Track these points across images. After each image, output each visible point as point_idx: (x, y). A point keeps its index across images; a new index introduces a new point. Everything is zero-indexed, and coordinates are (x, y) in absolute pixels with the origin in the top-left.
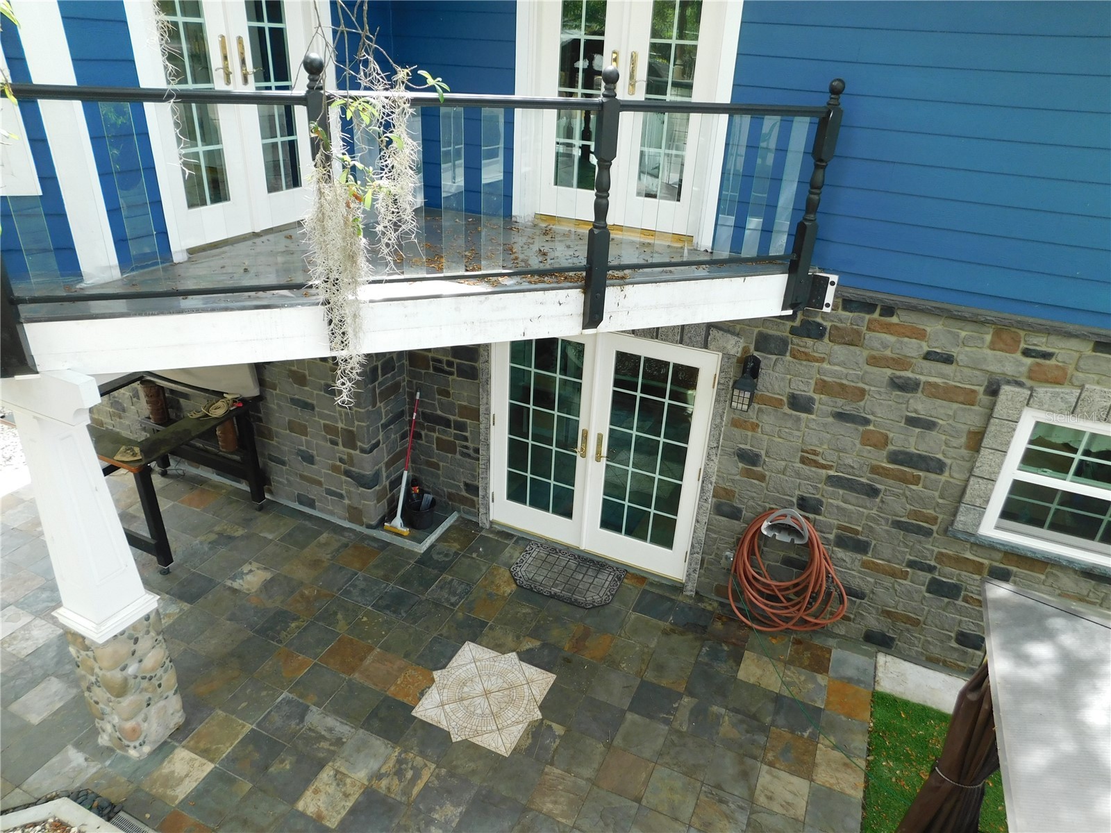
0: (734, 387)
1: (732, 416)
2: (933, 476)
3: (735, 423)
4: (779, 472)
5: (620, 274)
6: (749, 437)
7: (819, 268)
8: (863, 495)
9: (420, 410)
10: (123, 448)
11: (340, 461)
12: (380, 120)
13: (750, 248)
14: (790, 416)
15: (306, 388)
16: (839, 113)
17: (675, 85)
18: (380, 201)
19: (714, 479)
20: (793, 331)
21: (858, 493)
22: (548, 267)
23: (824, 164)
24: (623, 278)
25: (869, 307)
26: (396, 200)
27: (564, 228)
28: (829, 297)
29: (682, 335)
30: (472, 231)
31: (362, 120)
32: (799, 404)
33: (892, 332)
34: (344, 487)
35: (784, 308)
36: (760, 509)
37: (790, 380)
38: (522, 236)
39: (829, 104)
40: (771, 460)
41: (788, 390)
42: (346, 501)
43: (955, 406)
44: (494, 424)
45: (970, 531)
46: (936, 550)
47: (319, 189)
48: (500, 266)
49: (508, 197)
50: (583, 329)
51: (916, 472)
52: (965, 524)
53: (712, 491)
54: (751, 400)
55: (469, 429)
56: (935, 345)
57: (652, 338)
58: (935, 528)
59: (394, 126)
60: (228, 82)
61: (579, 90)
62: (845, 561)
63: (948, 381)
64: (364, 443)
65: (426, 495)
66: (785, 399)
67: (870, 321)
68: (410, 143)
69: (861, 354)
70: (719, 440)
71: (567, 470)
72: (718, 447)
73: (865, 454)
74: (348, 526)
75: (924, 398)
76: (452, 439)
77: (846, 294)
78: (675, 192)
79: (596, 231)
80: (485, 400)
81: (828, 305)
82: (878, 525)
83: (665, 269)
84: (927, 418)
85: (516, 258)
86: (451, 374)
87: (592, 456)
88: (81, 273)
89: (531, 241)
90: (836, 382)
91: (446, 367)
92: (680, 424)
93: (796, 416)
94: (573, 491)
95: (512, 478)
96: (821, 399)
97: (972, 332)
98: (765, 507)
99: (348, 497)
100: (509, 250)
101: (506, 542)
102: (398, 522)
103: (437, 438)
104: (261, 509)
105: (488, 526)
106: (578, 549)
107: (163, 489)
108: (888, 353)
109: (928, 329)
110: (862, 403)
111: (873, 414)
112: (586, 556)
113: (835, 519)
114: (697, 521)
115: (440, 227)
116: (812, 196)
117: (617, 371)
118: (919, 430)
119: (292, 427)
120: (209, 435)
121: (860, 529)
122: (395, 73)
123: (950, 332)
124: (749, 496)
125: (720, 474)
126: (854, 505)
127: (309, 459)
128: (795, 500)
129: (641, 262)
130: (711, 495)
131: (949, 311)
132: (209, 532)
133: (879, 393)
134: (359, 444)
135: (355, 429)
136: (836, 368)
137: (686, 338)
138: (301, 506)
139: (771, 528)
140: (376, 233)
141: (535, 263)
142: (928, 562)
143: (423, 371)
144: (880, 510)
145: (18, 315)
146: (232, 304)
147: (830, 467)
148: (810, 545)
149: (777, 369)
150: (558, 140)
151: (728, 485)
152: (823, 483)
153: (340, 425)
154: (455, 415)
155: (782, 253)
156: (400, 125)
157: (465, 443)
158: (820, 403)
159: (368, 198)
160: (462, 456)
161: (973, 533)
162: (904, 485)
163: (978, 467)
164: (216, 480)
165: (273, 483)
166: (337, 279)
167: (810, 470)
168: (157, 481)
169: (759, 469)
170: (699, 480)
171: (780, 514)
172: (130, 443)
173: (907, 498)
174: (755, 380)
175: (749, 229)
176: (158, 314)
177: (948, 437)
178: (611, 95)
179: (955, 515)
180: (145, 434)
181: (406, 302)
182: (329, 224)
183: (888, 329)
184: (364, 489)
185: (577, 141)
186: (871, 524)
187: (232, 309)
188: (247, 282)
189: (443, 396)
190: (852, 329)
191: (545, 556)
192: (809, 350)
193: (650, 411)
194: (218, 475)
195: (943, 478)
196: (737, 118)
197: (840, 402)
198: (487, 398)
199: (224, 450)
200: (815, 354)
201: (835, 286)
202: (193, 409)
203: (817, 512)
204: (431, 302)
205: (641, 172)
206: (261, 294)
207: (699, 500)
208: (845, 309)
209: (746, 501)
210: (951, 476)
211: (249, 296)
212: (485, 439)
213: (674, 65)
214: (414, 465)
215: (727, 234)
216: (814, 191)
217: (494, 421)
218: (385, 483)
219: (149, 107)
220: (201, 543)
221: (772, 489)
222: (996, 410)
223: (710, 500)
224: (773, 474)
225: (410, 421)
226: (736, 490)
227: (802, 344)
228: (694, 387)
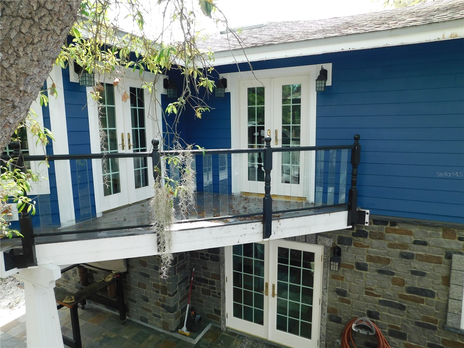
0: (331, 261)
1: (332, 273)
2: (430, 299)
3: (333, 277)
4: (356, 299)
5: (277, 215)
6: (341, 283)
7: (361, 208)
8: (398, 309)
9: (195, 276)
10: (67, 297)
11: (160, 301)
12: (181, 164)
13: (330, 201)
14: (358, 272)
15: (146, 268)
16: (359, 147)
17: (293, 140)
18: (180, 194)
19: (327, 304)
20: (353, 235)
21: (396, 309)
22: (247, 213)
23: (356, 166)
24: (278, 216)
25: (385, 223)
26: (187, 193)
27: (253, 197)
28: (367, 219)
29: (305, 239)
30: (216, 200)
31: (174, 164)
32: (361, 267)
33: (397, 233)
34: (161, 313)
35: (348, 225)
36: (350, 318)
37: (355, 256)
38: (236, 201)
39: (354, 144)
40: (352, 294)
41: (355, 261)
42: (162, 319)
43: (433, 264)
44: (227, 281)
45: (456, 327)
46: (441, 337)
47: (157, 191)
48: (227, 214)
49: (230, 186)
50: (263, 239)
51: (421, 297)
52: (452, 323)
53: (326, 309)
54: (339, 266)
55: (216, 284)
56: (418, 237)
57: (293, 241)
58: (437, 326)
59: (186, 166)
60: (123, 149)
61: (256, 145)
62: (396, 344)
63: (427, 253)
64: (170, 292)
65: (197, 315)
66: (354, 265)
67: (386, 229)
68: (192, 171)
69: (385, 243)
70: (327, 285)
71: (260, 302)
72: (327, 288)
73: (395, 289)
74: (162, 331)
75: (418, 262)
76: (208, 289)
77: (374, 218)
78: (297, 180)
79: (266, 198)
80: (222, 271)
81: (367, 223)
82: (408, 324)
83: (296, 212)
84: (421, 270)
85: (234, 211)
86: (208, 259)
87: (271, 295)
88: (60, 223)
89: (240, 203)
90: (376, 256)
91: (205, 257)
92: (309, 278)
93: (360, 272)
94: (263, 312)
95: (235, 306)
96: (370, 264)
97: (433, 231)
98: (352, 317)
99: (162, 317)
100: (231, 207)
101: (234, 337)
102: (184, 329)
103: (202, 288)
104: (124, 324)
105: (225, 329)
106: (267, 340)
107: (82, 315)
108: (397, 242)
109: (413, 231)
110: (389, 265)
111: (395, 270)
112: (271, 344)
113: (386, 322)
114: (321, 325)
115: (203, 199)
116: (353, 179)
117: (279, 255)
118: (418, 277)
119: (140, 285)
120: (104, 290)
121: (400, 326)
122: (187, 147)
123: (423, 232)
124: (345, 311)
125: (329, 301)
126: (394, 314)
127: (146, 300)
128: (366, 313)
129: (286, 209)
130: (326, 312)
131: (420, 222)
132: (100, 336)
133: (396, 260)
134: (168, 292)
135: (166, 286)
136: (375, 250)
137: (307, 240)
138: (142, 322)
139: (356, 327)
140: (179, 206)
141: (242, 212)
142: (438, 344)
143: (196, 259)
144: (408, 316)
145: (34, 241)
146: (119, 234)
147: (380, 296)
148: (377, 335)
149: (349, 252)
150: (249, 163)
151: (333, 306)
152: (378, 304)
153: (160, 284)
154: (210, 278)
155: (344, 202)
156: (189, 165)
157: (214, 291)
158: (370, 266)
159: (176, 192)
160: (213, 296)
161: (458, 328)
162: (417, 304)
163: (451, 294)
164: (105, 310)
165: (130, 311)
166: (163, 225)
167: (371, 298)
168: (80, 311)
169: (347, 298)
170: (320, 304)
171: (359, 320)
172: (70, 294)
173: (419, 310)
174: (340, 257)
175: (329, 192)
176: (89, 239)
177: (433, 280)
178: (268, 146)
179: (446, 318)
180: (77, 289)
181: (189, 231)
182: (160, 204)
183: (395, 231)
184: (170, 313)
185: (256, 163)
186: (405, 324)
187: (118, 236)
188: (125, 225)
189: (204, 269)
190: (379, 232)
191: (252, 344)
192: (362, 243)
193: (295, 273)
194: (106, 308)
195: (435, 299)
196: (319, 151)
197: (379, 265)
198: (224, 270)
199: (110, 296)
200: (365, 244)
201: (369, 214)
202: (99, 278)
203: (378, 318)
204: (199, 230)
205: (283, 173)
206: (130, 229)
207: (321, 314)
208: (374, 224)
209: (343, 314)
210: (439, 299)
211: (126, 231)
212: (223, 288)
213: (292, 132)
214: (192, 301)
215: (320, 195)
216: (354, 177)
217: (227, 280)
218: (179, 310)
219: (94, 161)
220: (96, 341)
221: (354, 307)
222: (452, 266)
223: (326, 314)
224: (354, 300)
225: (191, 281)
226: (338, 309)
227: (358, 240)
228: (313, 261)
